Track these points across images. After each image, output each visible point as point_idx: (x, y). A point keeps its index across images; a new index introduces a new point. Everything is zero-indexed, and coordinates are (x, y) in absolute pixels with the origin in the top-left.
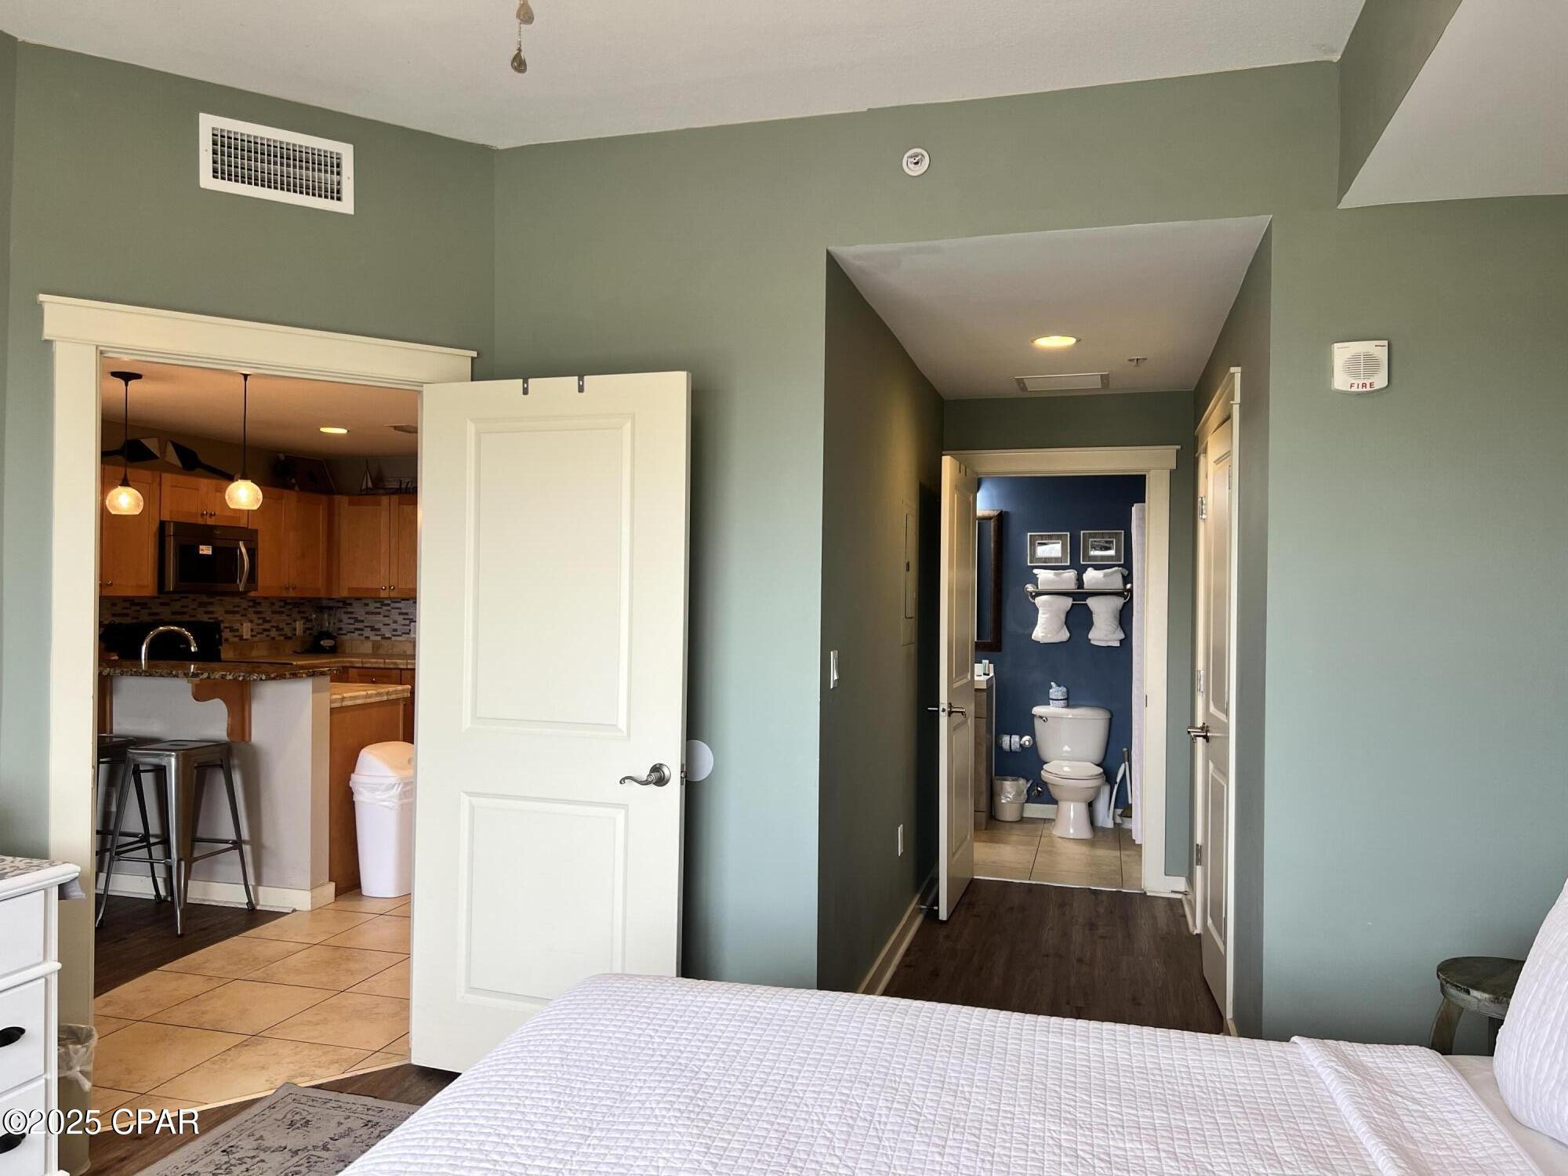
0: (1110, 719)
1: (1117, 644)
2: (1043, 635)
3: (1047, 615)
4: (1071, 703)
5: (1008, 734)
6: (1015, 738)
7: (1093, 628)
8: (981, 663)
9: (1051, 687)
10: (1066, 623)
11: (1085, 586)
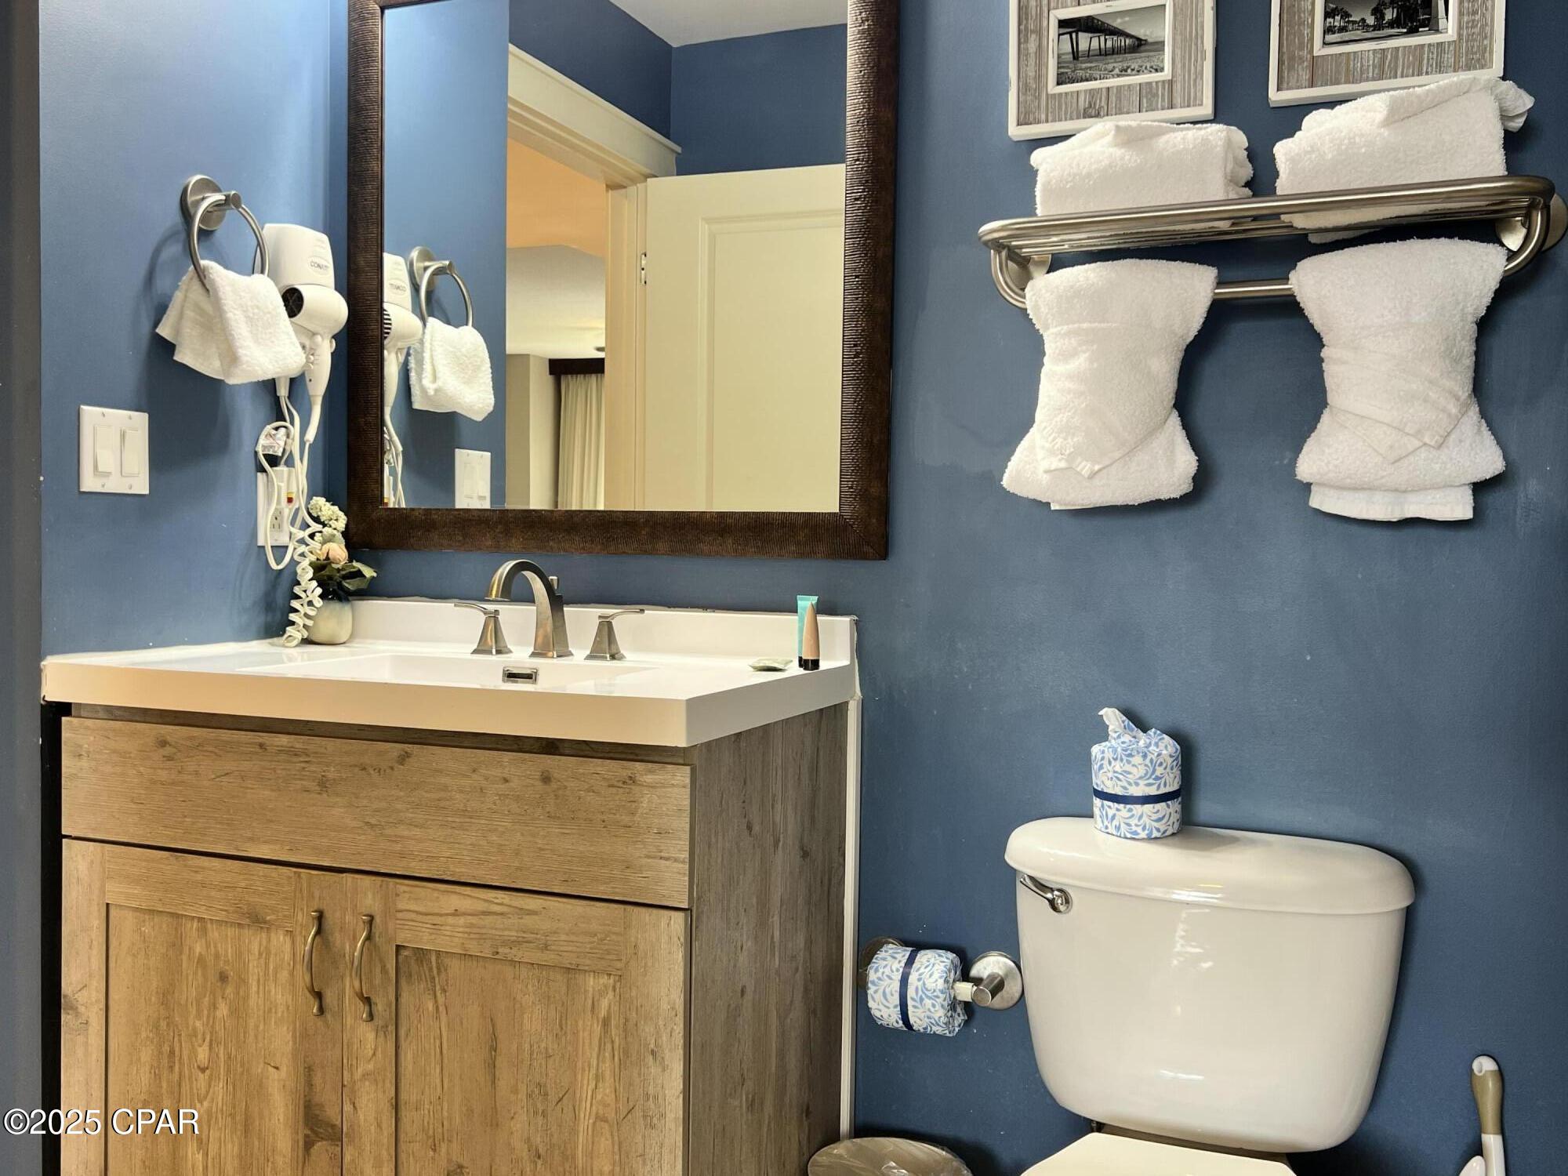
0: (1409, 916)
1: (1460, 508)
2: (1057, 463)
3: (1080, 362)
4: (1206, 807)
5: (905, 943)
6: (934, 967)
7: (1326, 417)
8: (793, 610)
9: (1101, 733)
10: (1183, 402)
11: (1283, 185)
